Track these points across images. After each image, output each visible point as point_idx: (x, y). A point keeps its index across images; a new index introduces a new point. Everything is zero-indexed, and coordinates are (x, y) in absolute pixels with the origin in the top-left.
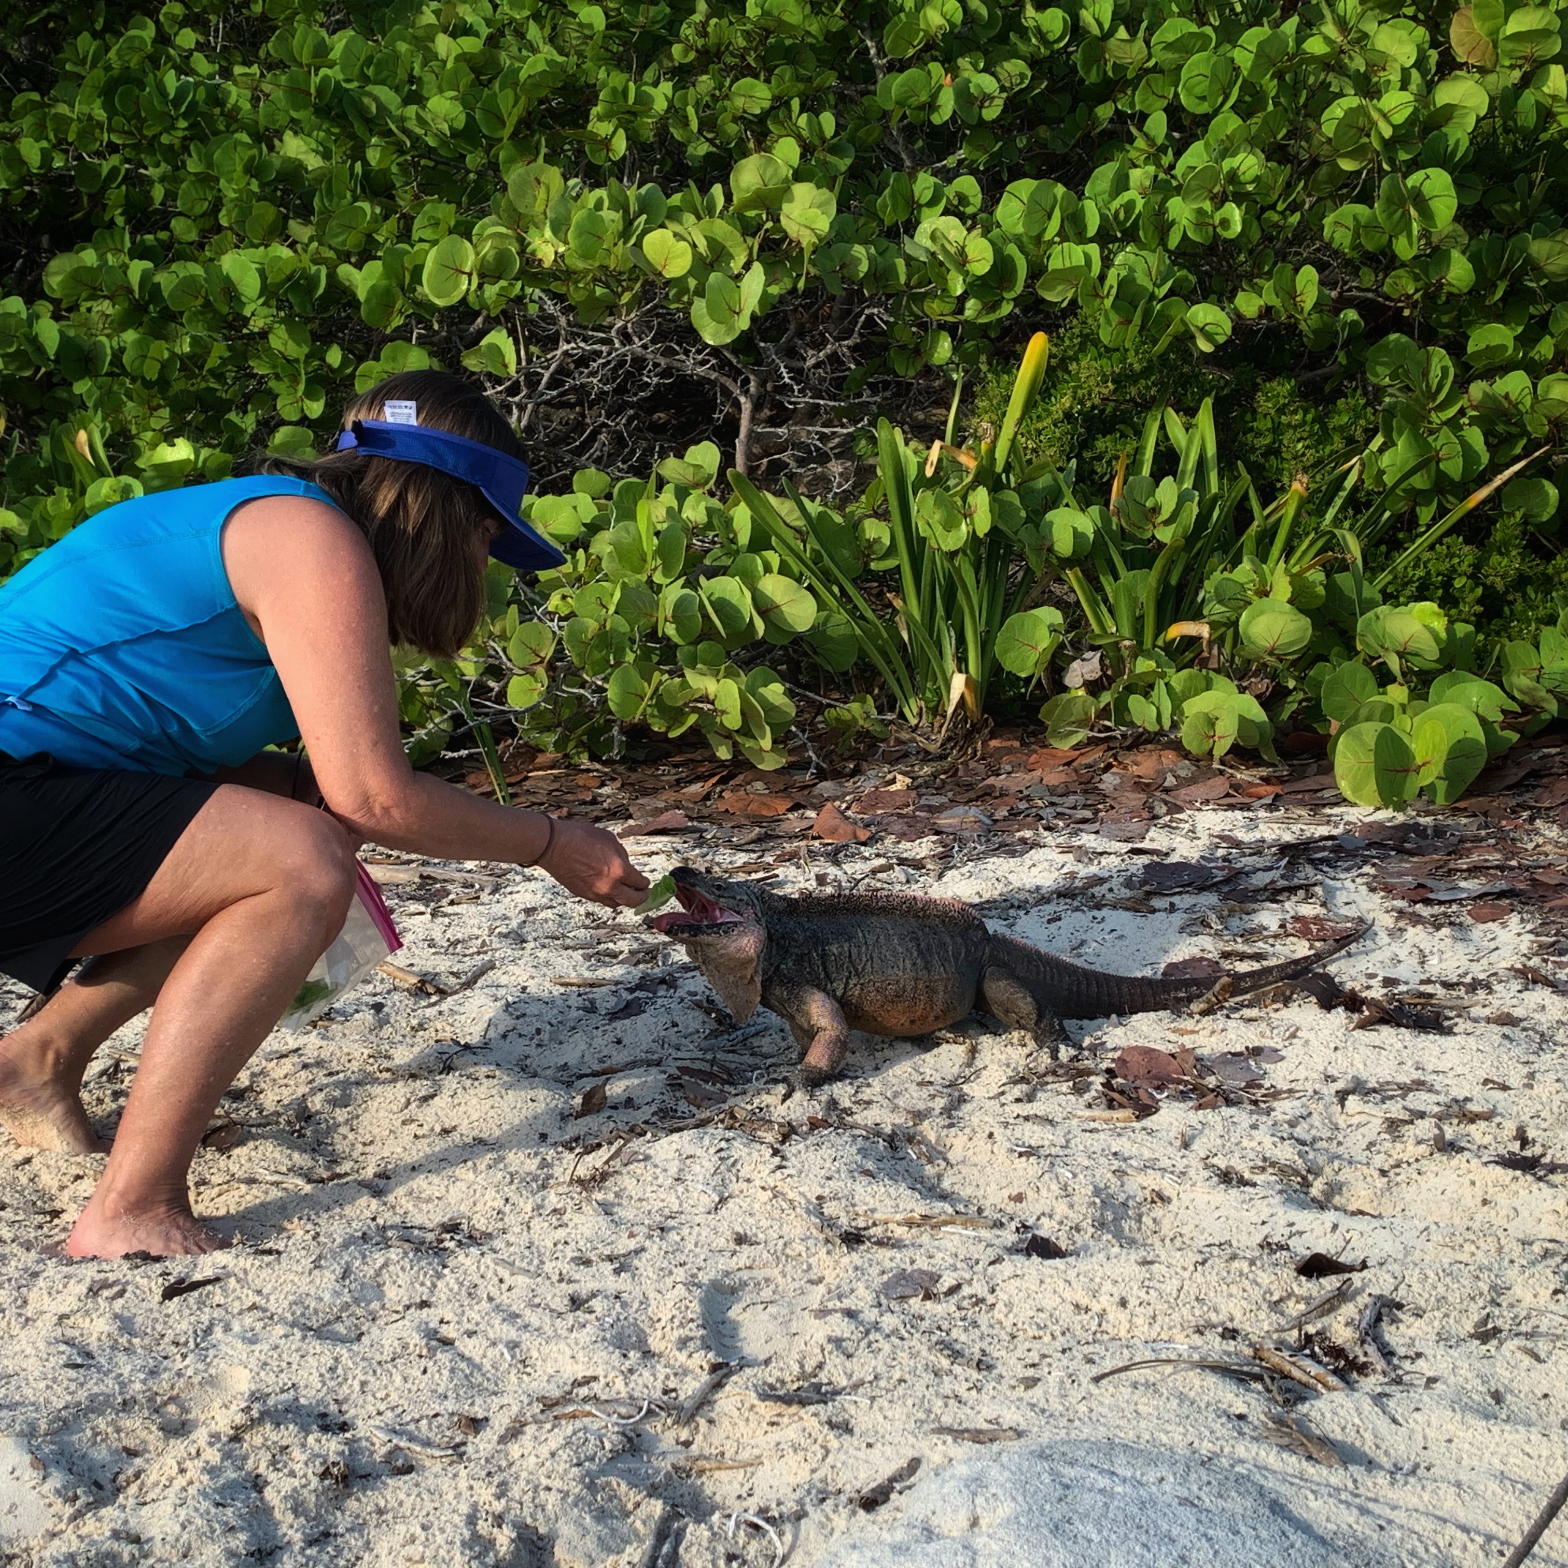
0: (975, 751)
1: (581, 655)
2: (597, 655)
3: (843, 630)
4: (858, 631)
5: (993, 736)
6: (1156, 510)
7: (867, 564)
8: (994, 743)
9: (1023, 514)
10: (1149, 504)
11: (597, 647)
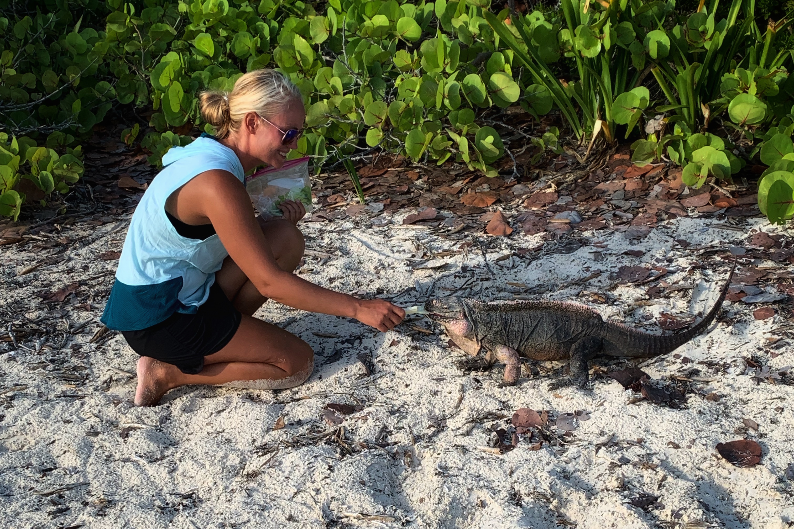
0: (604, 161)
1: (397, 121)
2: (405, 121)
3: (545, 94)
4: (553, 94)
5: (617, 152)
6: (704, 33)
7: (562, 54)
8: (617, 156)
9: (634, 34)
10: (701, 29)
11: (405, 117)
